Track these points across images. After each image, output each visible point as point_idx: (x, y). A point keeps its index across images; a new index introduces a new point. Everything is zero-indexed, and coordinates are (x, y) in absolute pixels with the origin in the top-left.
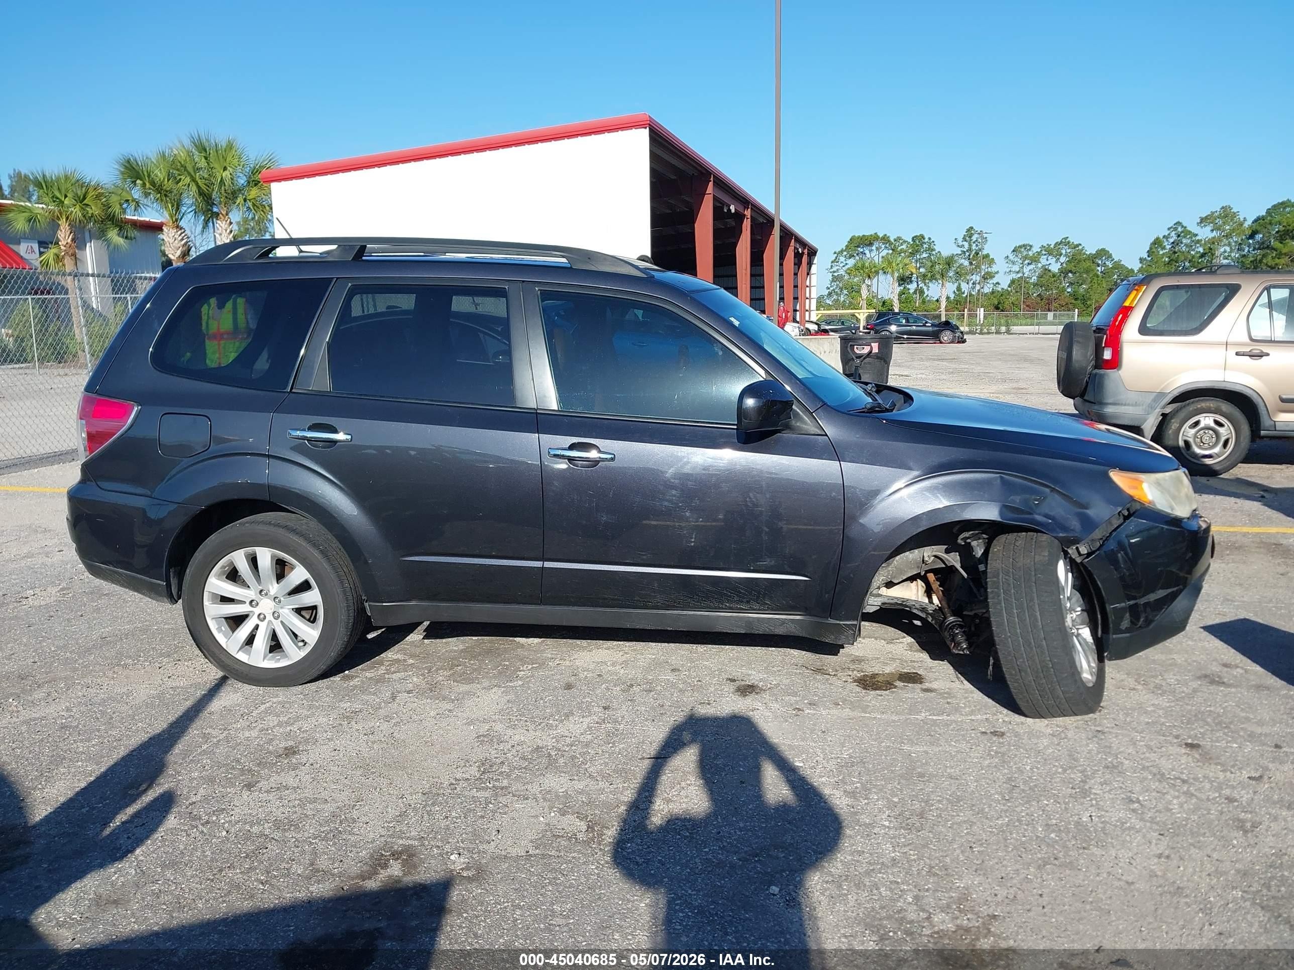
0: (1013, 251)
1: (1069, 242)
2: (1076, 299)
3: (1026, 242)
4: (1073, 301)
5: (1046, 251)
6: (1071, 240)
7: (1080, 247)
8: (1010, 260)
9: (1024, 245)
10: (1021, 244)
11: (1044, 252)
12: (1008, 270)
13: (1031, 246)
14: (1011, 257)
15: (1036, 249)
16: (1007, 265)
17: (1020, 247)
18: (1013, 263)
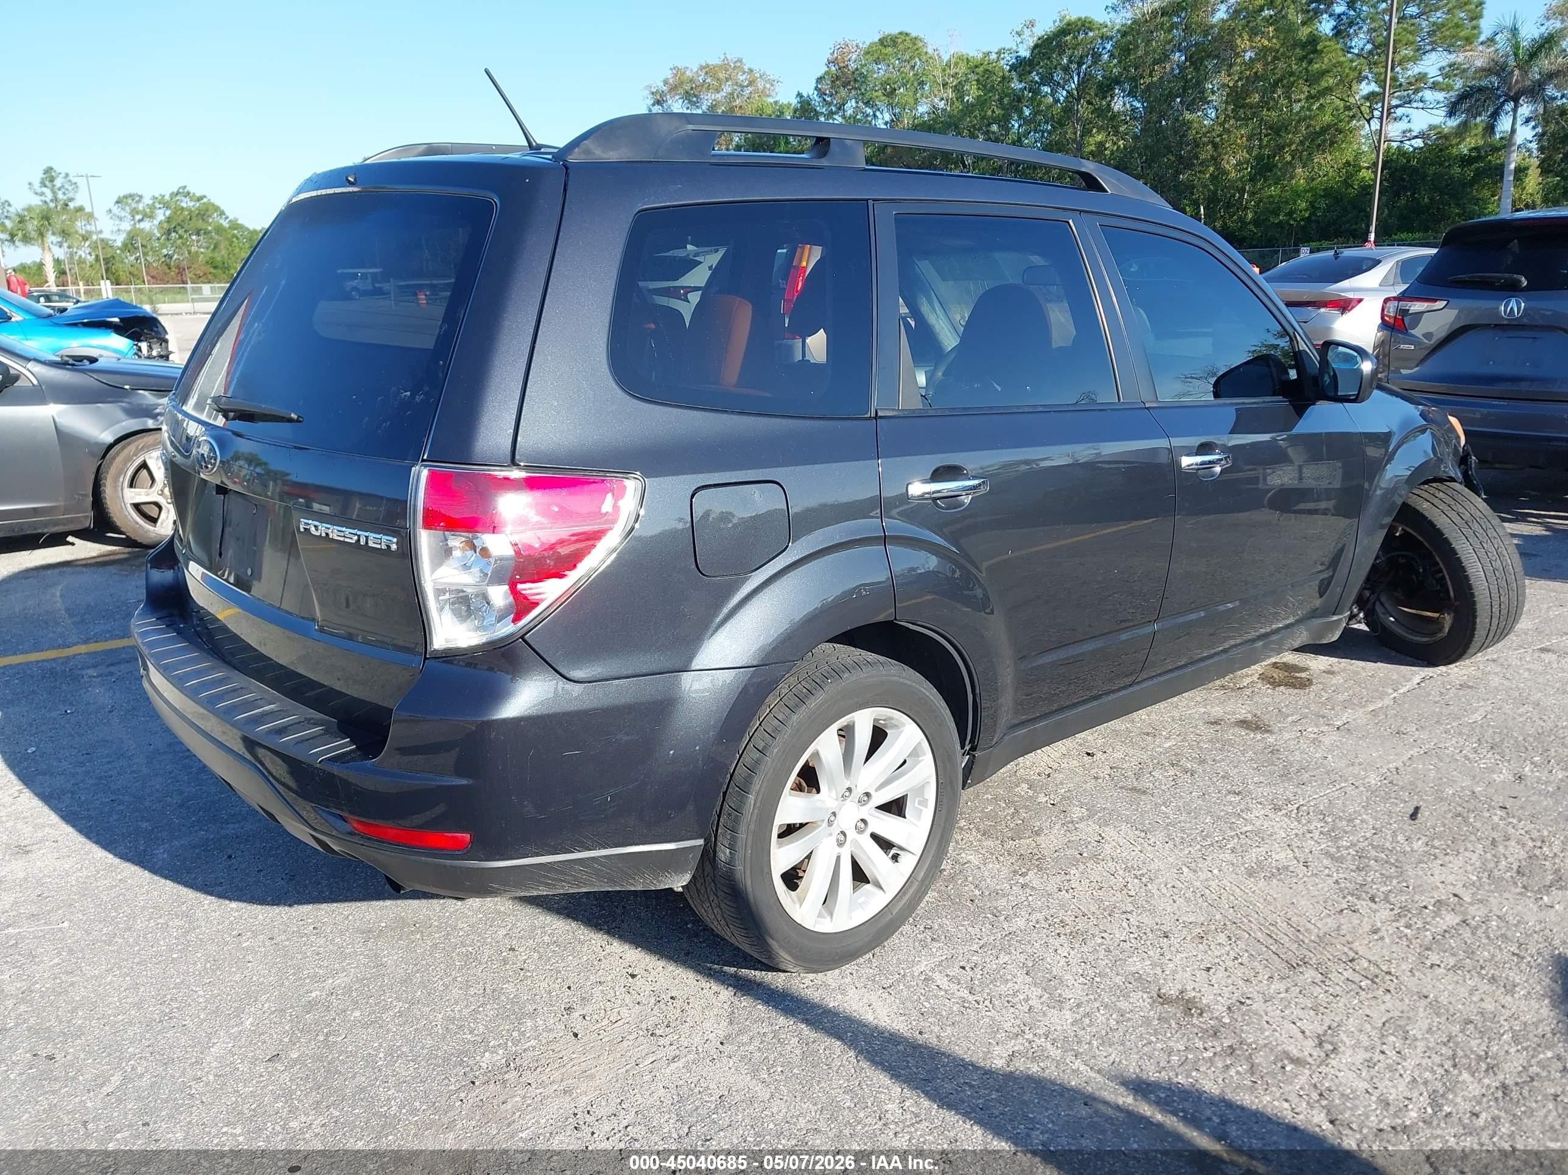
0: (117, 202)
1: (188, 193)
2: (215, 268)
3: (133, 191)
4: (212, 270)
5: (160, 203)
6: (191, 189)
7: (205, 200)
8: (115, 215)
9: (131, 196)
10: (127, 192)
11: (158, 206)
12: (115, 229)
13: (141, 197)
14: (116, 210)
15: (147, 200)
16: (112, 222)
17: (126, 197)
18: (121, 219)
